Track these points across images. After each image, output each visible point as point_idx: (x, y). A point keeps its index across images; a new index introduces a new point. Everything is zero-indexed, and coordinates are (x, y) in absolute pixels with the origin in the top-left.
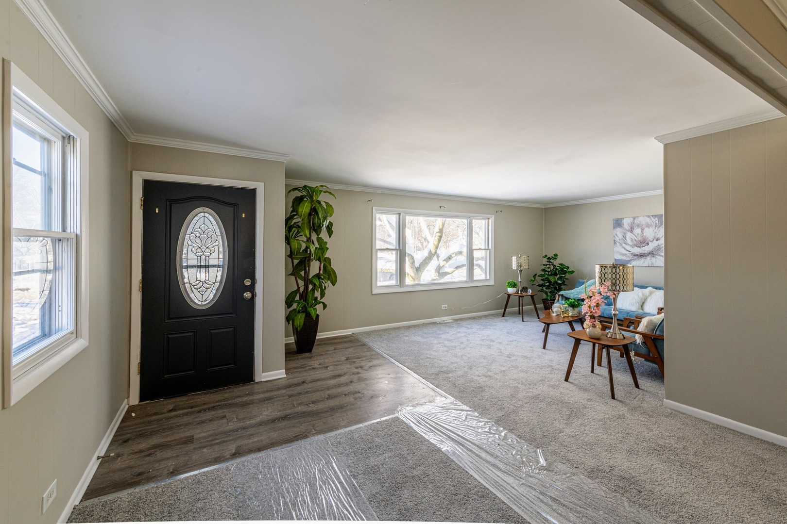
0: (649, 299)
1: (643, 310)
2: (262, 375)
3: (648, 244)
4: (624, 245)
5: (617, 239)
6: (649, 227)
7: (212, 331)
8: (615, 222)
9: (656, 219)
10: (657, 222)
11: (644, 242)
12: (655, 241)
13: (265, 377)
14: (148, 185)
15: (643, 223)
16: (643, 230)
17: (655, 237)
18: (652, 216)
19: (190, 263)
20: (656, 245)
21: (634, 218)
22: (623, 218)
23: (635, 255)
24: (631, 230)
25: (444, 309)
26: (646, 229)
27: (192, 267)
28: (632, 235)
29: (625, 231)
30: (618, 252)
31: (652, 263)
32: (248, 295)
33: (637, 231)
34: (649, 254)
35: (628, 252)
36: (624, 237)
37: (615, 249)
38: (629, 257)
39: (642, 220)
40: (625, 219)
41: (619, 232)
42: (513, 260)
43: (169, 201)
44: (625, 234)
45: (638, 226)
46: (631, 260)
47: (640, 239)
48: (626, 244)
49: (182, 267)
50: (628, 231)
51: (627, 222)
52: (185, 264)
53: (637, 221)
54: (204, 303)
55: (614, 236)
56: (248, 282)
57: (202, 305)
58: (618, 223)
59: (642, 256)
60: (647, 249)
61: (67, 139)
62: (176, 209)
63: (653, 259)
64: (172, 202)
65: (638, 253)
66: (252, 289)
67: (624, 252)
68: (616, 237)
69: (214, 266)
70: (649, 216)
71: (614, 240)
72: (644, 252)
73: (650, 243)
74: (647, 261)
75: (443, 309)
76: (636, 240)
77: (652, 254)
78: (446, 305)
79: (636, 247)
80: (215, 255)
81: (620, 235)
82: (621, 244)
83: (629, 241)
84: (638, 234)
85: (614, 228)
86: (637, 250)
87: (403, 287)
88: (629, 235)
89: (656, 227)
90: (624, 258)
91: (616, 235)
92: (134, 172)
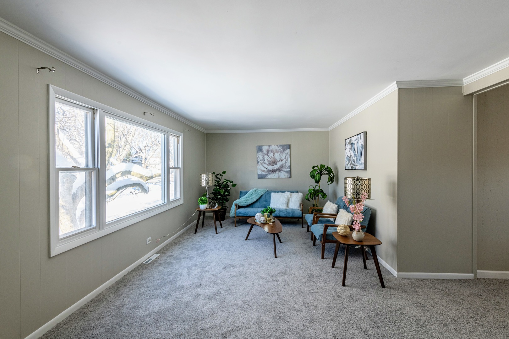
0: (290, 200)
1: (288, 207)
3: (277, 163)
4: (263, 164)
5: (259, 160)
6: (277, 153)
8: (258, 148)
9: (281, 147)
10: (282, 149)
11: (274, 163)
12: (280, 162)
15: (274, 149)
16: (274, 154)
17: (280, 159)
18: (279, 145)
20: (281, 164)
21: (269, 146)
22: (263, 146)
23: (269, 171)
24: (268, 154)
25: (149, 242)
26: (276, 154)
28: (268, 157)
29: (264, 155)
30: (260, 169)
31: (279, 176)
33: (271, 155)
34: (277, 170)
35: (266, 169)
36: (263, 158)
37: (258, 167)
38: (266, 172)
39: (274, 147)
40: (264, 146)
41: (260, 155)
42: (203, 178)
44: (264, 156)
45: (271, 151)
46: (267, 174)
47: (272, 160)
48: (265, 163)
50: (266, 154)
51: (265, 148)
53: (271, 148)
55: (257, 158)
58: (260, 149)
59: (273, 171)
60: (276, 167)
63: (279, 173)
65: (271, 170)
67: (263, 169)
68: (259, 158)
70: (277, 146)
71: (258, 161)
72: (274, 169)
73: (278, 163)
74: (276, 175)
76: (270, 161)
77: (278, 170)
78: (150, 238)
79: (270, 166)
81: (261, 158)
82: (262, 164)
83: (266, 162)
84: (271, 157)
85: (257, 152)
86: (271, 168)
87: (103, 228)
88: (266, 157)
89: (281, 152)
90: (263, 173)
91: (259, 157)
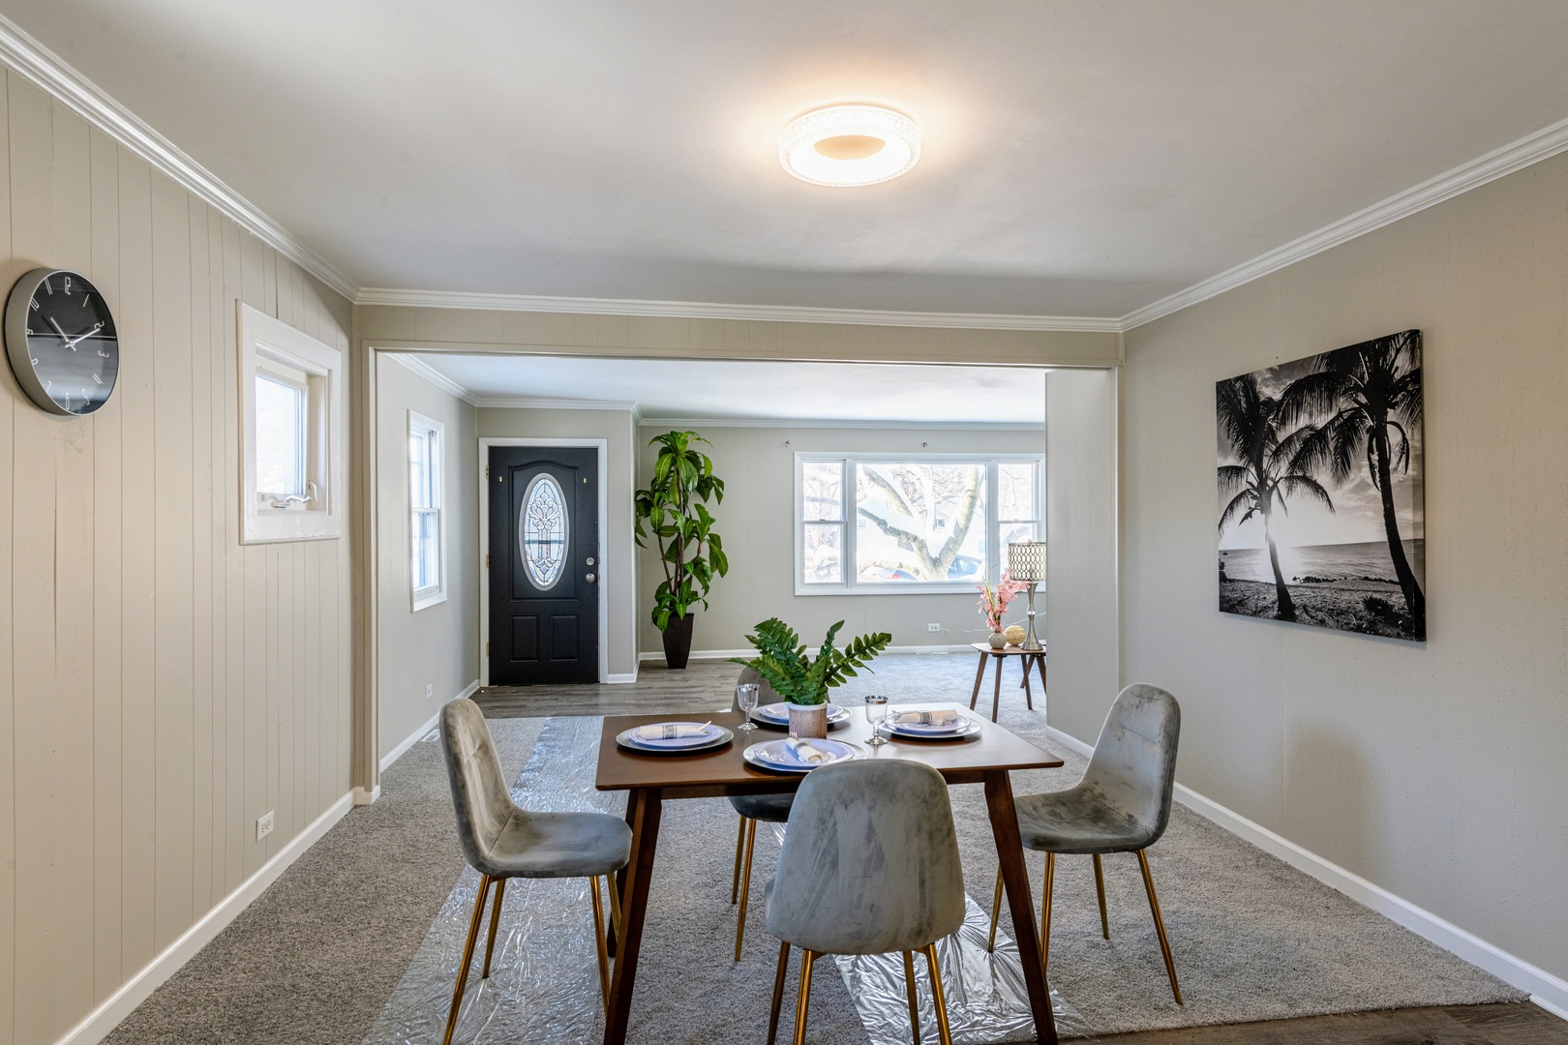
2: (607, 677)
7: (555, 617)
13: (614, 679)
14: (493, 450)
19: (534, 537)
25: (934, 630)
27: (534, 542)
32: (590, 577)
43: (511, 467)
49: (524, 543)
52: (527, 539)
54: (546, 584)
56: (590, 562)
57: (544, 587)
61: (431, 433)
62: (518, 476)
64: (514, 469)
66: (594, 569)
69: (555, 542)
75: (930, 630)
78: (938, 625)
80: (556, 529)
87: (852, 587)
92: (480, 439)
